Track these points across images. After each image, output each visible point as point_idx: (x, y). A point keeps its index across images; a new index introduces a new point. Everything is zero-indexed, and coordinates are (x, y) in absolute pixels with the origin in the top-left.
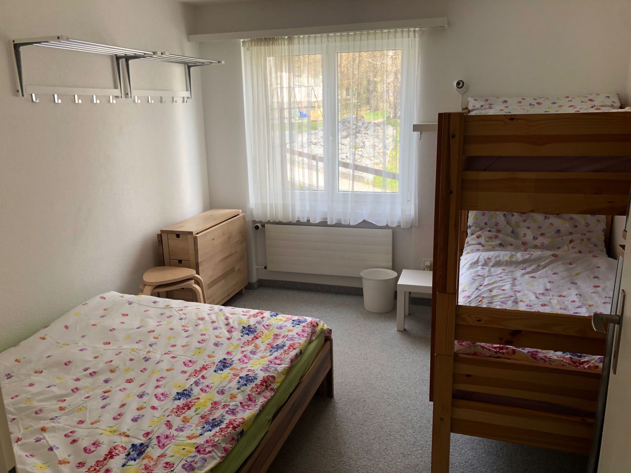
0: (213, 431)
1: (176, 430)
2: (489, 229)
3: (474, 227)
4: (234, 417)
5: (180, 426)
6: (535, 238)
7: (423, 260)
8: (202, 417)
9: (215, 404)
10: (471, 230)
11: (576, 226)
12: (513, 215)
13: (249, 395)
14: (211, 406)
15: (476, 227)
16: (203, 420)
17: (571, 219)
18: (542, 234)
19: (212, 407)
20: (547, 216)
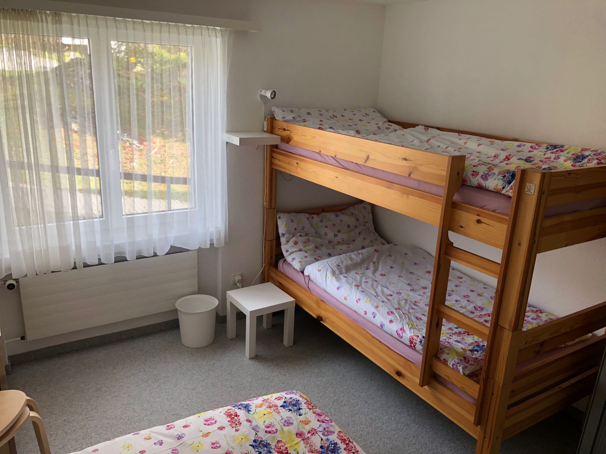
2: (299, 234)
3: (288, 235)
6: (335, 236)
7: (232, 275)
10: (286, 238)
11: (358, 220)
12: (313, 218)
15: (289, 234)
17: (352, 214)
18: (339, 231)
20: (337, 214)
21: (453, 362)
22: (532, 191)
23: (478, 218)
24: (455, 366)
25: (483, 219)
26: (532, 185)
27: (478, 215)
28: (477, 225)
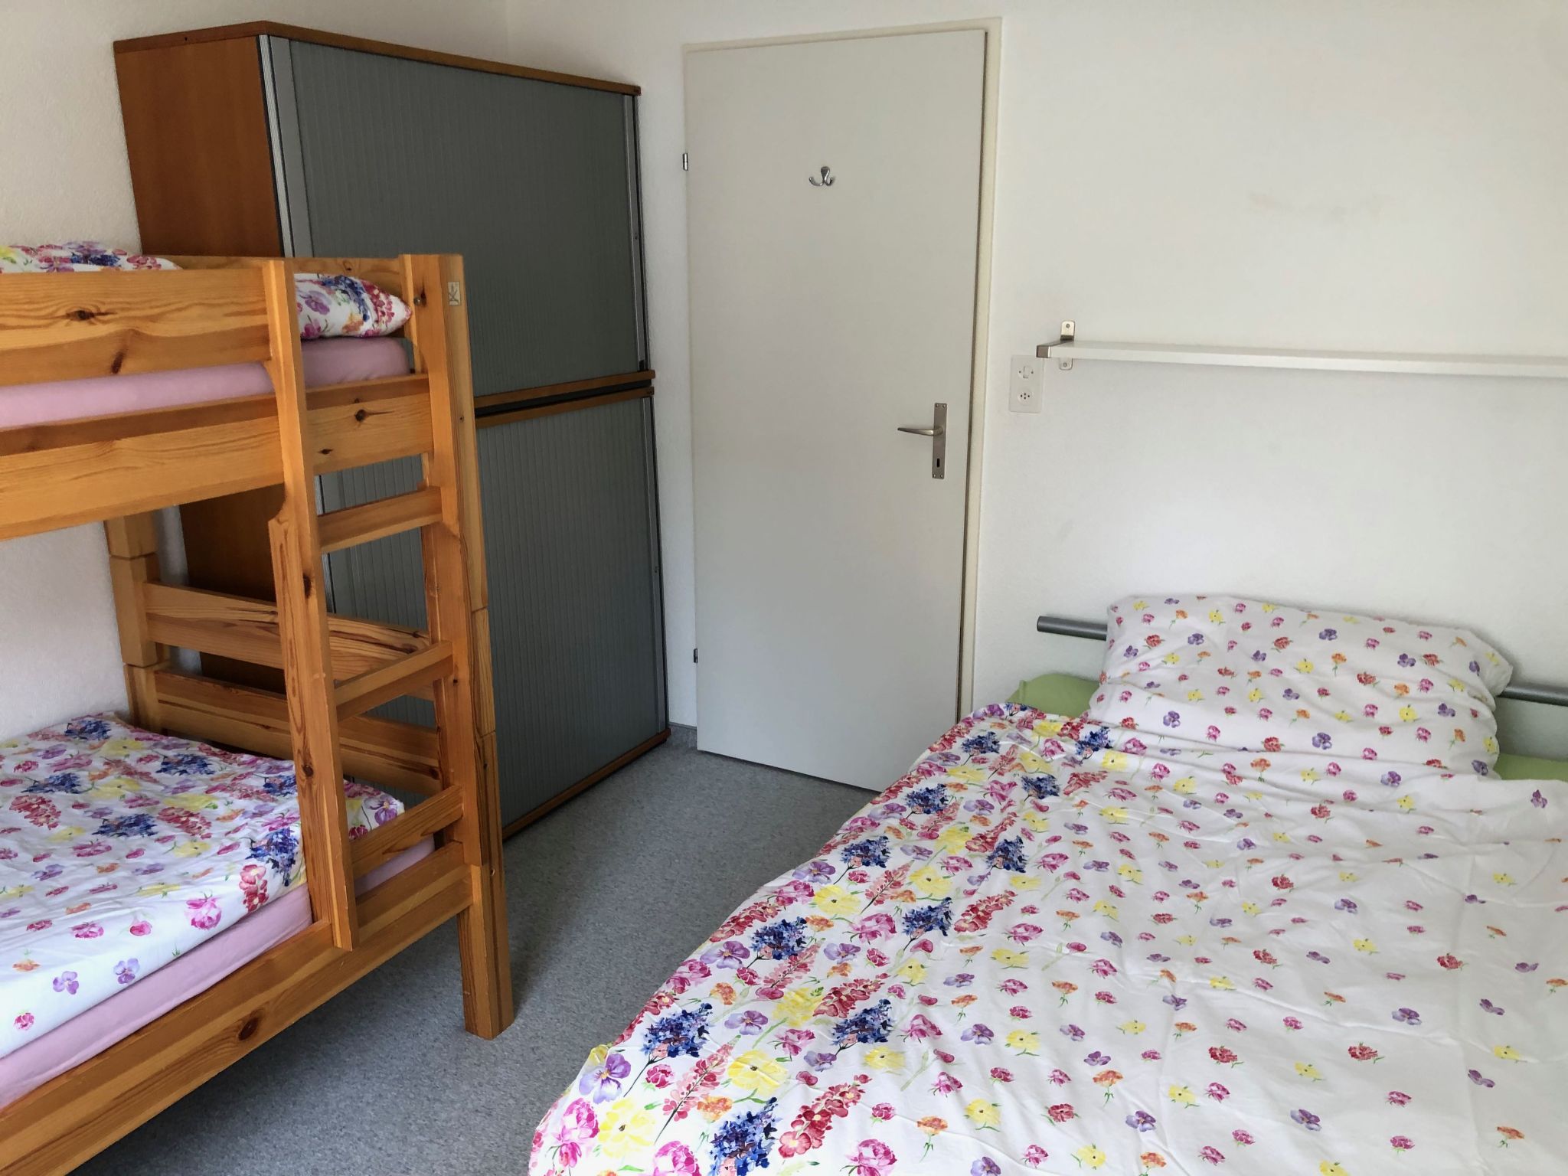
0: (778, 920)
1: (858, 949)
4: (733, 939)
5: (850, 956)
8: (804, 966)
9: (773, 993)
13: (682, 990)
14: (783, 990)
16: (802, 961)
19: (783, 986)
21: (371, 814)
22: (458, 297)
23: (357, 407)
24: (382, 816)
25: (368, 406)
26: (454, 283)
27: (357, 401)
28: (359, 426)
